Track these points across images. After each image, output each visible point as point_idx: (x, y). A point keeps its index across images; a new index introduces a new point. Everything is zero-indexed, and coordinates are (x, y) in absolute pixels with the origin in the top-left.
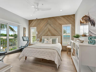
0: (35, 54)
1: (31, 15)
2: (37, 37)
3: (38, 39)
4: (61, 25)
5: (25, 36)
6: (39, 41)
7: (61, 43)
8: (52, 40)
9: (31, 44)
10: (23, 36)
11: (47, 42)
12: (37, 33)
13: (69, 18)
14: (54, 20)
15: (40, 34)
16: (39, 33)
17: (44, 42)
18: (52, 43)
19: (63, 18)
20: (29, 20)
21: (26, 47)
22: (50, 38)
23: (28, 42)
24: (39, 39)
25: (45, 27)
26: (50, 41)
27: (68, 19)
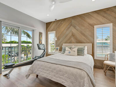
0: (48, 72)
1: (48, 15)
2: (56, 44)
3: (57, 47)
4: (92, 26)
5: (42, 43)
6: (59, 50)
7: (93, 55)
8: (78, 50)
9: (48, 53)
10: (38, 43)
11: (70, 52)
12: (57, 40)
13: (108, 12)
14: (80, 19)
15: (60, 40)
16: (58, 39)
17: (65, 52)
18: (78, 55)
19: (95, 15)
20: (47, 23)
21: (41, 58)
22: (74, 46)
23: (44, 51)
24: (59, 48)
25: (67, 30)
26: (75, 51)
27: (105, 15)
